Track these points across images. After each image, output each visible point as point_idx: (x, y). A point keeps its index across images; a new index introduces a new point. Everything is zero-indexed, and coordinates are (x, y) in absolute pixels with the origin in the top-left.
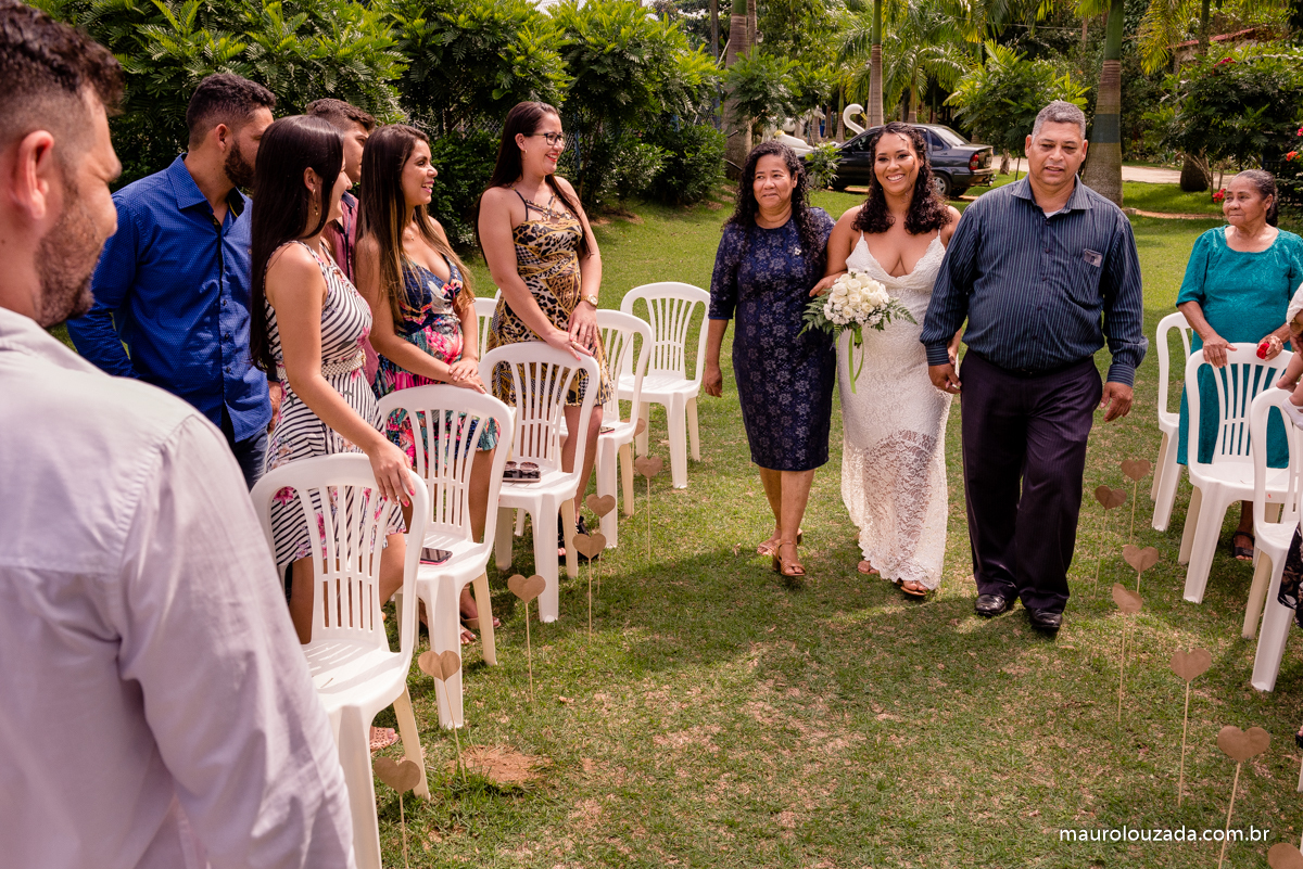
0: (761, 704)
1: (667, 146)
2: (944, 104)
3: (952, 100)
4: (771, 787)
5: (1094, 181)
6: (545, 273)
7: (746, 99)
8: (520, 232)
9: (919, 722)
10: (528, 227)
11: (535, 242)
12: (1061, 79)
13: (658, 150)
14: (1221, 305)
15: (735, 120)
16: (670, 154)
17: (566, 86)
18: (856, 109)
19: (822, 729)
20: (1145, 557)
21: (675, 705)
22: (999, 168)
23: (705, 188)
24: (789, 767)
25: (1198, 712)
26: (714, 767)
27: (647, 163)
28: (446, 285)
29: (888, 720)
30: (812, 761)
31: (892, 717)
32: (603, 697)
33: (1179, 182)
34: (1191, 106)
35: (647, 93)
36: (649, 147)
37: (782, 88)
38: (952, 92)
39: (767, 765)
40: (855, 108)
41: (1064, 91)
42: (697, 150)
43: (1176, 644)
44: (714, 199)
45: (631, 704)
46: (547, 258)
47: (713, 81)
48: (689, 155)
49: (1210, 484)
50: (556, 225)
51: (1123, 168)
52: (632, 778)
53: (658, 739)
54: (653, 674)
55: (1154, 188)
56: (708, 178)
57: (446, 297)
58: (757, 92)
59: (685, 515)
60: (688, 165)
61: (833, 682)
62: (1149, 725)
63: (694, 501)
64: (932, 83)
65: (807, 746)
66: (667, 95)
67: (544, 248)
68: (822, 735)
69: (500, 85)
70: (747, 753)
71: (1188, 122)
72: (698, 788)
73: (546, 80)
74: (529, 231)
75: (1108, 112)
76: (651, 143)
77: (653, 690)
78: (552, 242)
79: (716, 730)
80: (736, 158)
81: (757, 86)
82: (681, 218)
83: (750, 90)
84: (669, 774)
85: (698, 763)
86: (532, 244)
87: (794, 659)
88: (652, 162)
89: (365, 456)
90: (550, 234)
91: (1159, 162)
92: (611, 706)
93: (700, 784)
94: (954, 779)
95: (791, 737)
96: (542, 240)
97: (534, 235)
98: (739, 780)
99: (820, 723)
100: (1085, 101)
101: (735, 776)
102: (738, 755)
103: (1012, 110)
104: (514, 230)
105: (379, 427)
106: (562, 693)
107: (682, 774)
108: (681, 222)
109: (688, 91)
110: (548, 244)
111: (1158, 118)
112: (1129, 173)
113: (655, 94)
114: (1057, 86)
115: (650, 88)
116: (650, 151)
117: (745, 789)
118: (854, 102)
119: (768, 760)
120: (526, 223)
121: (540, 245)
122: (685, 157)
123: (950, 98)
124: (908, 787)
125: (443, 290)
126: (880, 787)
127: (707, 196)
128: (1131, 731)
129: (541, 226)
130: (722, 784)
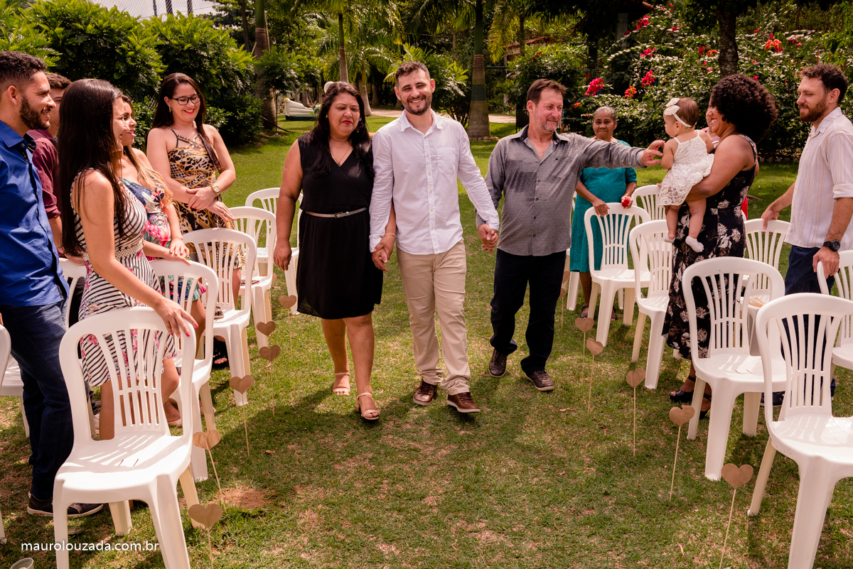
0: (391, 437)
1: (227, 109)
2: (384, 82)
3: (388, 79)
4: (414, 484)
5: (475, 123)
6: (189, 183)
7: (271, 79)
8: (172, 155)
9: (484, 433)
10: (177, 151)
11: (180, 161)
12: (452, 65)
13: (221, 111)
14: (595, 182)
15: (265, 92)
16: (229, 114)
17: (162, 71)
19: (431, 445)
20: (587, 323)
21: (340, 445)
23: (251, 134)
24: (420, 470)
25: (625, 405)
26: (376, 478)
27: (215, 119)
28: (154, 193)
29: (466, 434)
30: (432, 465)
31: (468, 432)
32: (293, 446)
33: (515, 122)
34: (523, 79)
35: (212, 75)
36: (215, 109)
37: (293, 72)
38: (386, 74)
39: (407, 472)
41: (454, 72)
42: (245, 110)
43: (601, 371)
44: (258, 141)
45: (313, 448)
46: (190, 173)
47: (252, 68)
48: (241, 114)
49: (605, 281)
50: (197, 152)
51: (489, 116)
52: (330, 493)
53: (337, 467)
54: (320, 428)
55: (503, 126)
56: (253, 127)
57: (155, 200)
58: (278, 74)
59: (305, 330)
60: (240, 120)
61: (428, 417)
62: (603, 416)
63: (307, 322)
64: (373, 68)
65: (426, 456)
66: (226, 76)
67: (186, 165)
68: (432, 449)
69: (119, 70)
70: (393, 467)
71: (521, 88)
72: (371, 492)
73: (150, 67)
74: (177, 154)
75: (478, 83)
76: (216, 107)
77: (323, 438)
78: (192, 162)
79: (370, 456)
80: (266, 115)
81: (277, 71)
82: (239, 153)
83: (273, 73)
84: (350, 487)
85: (365, 477)
86: (178, 162)
87: (401, 407)
88: (218, 119)
89: (151, 309)
90: (192, 157)
91: (501, 112)
92: (300, 451)
93: (372, 490)
94: (514, 461)
95: (414, 453)
96: (185, 160)
97: (180, 156)
98: (394, 483)
99: (428, 442)
100: (466, 77)
101: (392, 481)
102: (387, 469)
104: (168, 154)
105: (156, 288)
106: (267, 448)
107: (358, 485)
108: (239, 155)
109: (238, 73)
110: (189, 163)
111: (505, 86)
112: (493, 119)
113: (217, 76)
114: (449, 69)
115: (214, 72)
116: (216, 111)
117: (400, 487)
118: (329, 81)
119: (407, 468)
120: (176, 149)
121: (184, 163)
122: (238, 115)
123: (387, 77)
124: (491, 469)
125: (152, 196)
126: (477, 473)
127: (253, 139)
128: (595, 420)
129: (185, 151)
130: (385, 487)
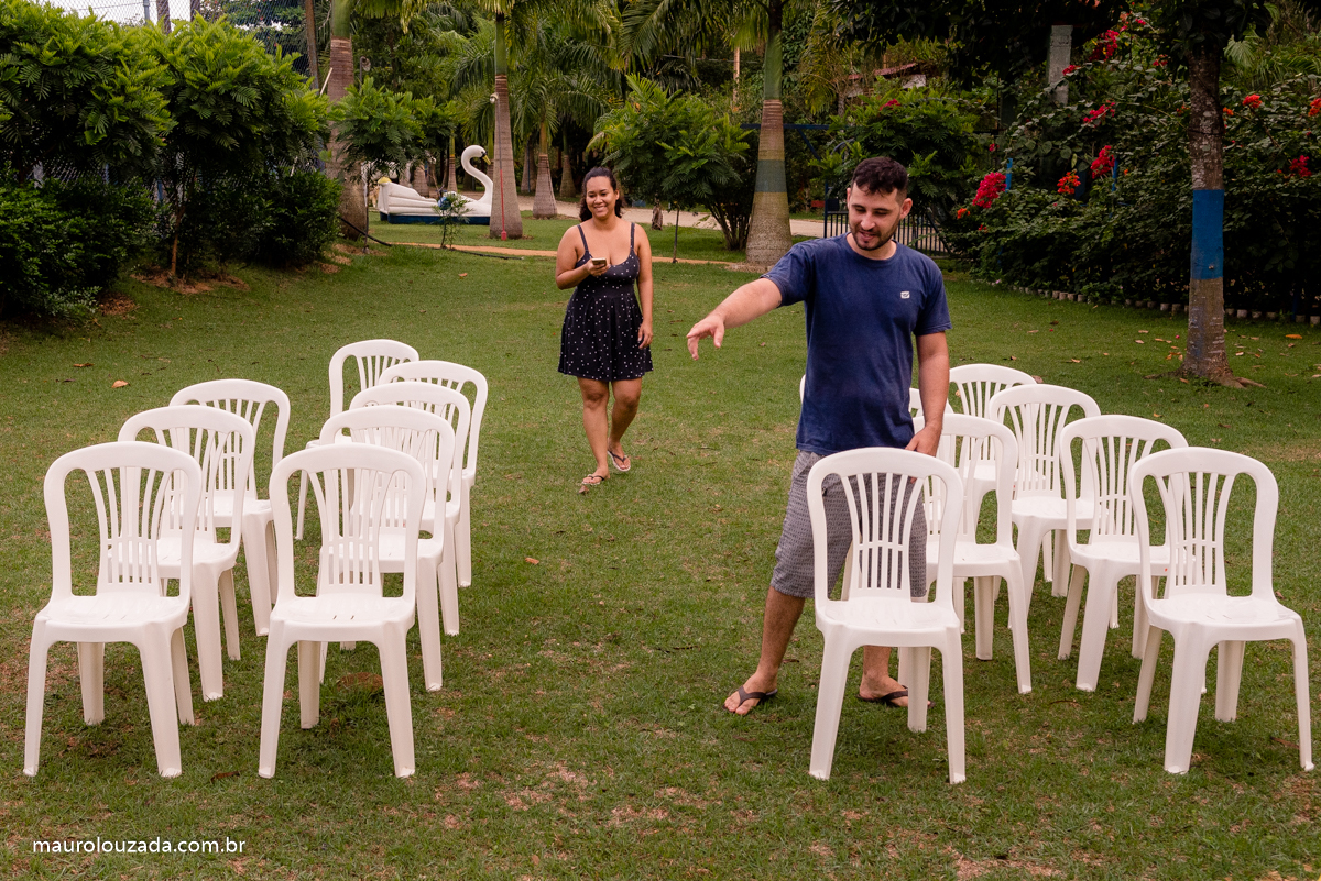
2: (587, 150)
3: (597, 144)
5: (762, 235)
7: (361, 142)
15: (348, 165)
16: (279, 209)
17: (166, 129)
18: (476, 153)
22: (650, 222)
23: (317, 247)
27: (254, 218)
36: (254, 199)
40: (474, 150)
41: (724, 134)
42: (309, 205)
44: (327, 261)
48: (301, 211)
51: (791, 221)
56: (322, 236)
58: (374, 135)
60: (299, 221)
69: (93, 128)
75: (772, 158)
81: (374, 127)
100: (746, 146)
103: (667, 155)
115: (258, 131)
123: (593, 141)
127: (319, 258)
